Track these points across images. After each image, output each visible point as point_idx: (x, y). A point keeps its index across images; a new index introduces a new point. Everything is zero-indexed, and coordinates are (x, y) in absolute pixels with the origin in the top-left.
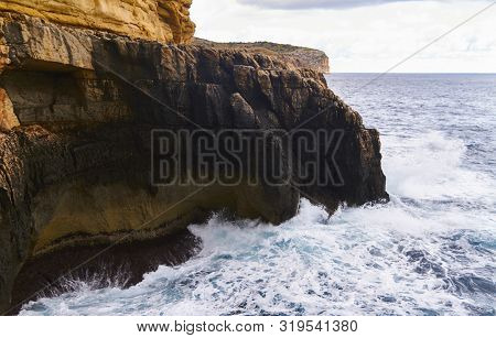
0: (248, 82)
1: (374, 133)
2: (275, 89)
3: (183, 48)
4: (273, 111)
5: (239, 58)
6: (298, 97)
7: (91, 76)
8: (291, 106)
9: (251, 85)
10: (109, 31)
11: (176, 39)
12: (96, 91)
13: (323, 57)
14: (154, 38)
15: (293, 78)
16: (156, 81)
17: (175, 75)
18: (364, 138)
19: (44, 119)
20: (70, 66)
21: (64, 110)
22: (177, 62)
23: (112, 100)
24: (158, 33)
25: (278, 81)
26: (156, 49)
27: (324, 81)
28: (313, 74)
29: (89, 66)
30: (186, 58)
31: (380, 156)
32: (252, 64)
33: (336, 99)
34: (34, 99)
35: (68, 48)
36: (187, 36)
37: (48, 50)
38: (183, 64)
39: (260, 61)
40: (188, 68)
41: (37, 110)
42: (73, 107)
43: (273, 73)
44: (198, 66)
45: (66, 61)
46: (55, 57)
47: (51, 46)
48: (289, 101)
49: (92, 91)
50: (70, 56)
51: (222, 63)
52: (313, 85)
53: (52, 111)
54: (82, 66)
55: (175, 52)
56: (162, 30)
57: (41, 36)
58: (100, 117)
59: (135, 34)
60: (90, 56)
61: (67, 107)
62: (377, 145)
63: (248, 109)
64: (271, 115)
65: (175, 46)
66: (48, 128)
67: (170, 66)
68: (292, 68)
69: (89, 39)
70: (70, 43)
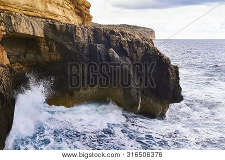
0: (116, 43)
1: (176, 68)
2: (129, 47)
3: (86, 27)
4: (128, 57)
5: (112, 32)
6: (140, 51)
7: (43, 40)
8: (137, 54)
9: (118, 45)
10: (52, 19)
11: (83, 23)
12: (46, 47)
13: (152, 32)
14: (73, 23)
15: (138, 42)
16: (74, 42)
17: (82, 40)
18: (172, 70)
19: (21, 60)
20: (34, 35)
21: (30, 56)
22: (84, 34)
23: (53, 51)
24: (75, 20)
25: (130, 43)
26: (74, 28)
27: (152, 43)
28: (147, 40)
29: (42, 36)
30: (88, 32)
31: (179, 79)
32: (119, 35)
33: (158, 51)
34: (16, 51)
35: (33, 27)
36: (89, 22)
37: (24, 28)
38: (86, 35)
39: (123, 33)
40: (89, 37)
41: (18, 56)
42: (35, 55)
43: (128, 39)
44: (93, 36)
45: (32, 34)
46: (27, 32)
47: (25, 26)
48: (136, 52)
49: (44, 48)
50: (34, 31)
51: (105, 34)
52: (147, 45)
53: (25, 57)
54: (39, 35)
55: (83, 29)
56: (77, 19)
57: (20, 22)
58: (47, 60)
59: (64, 21)
60: (43, 31)
61: (32, 55)
62: (177, 73)
63: (117, 56)
64: (127, 59)
65: (83, 26)
66: (23, 65)
67: (80, 36)
68: (137, 37)
69: (42, 23)
70: (33, 25)
